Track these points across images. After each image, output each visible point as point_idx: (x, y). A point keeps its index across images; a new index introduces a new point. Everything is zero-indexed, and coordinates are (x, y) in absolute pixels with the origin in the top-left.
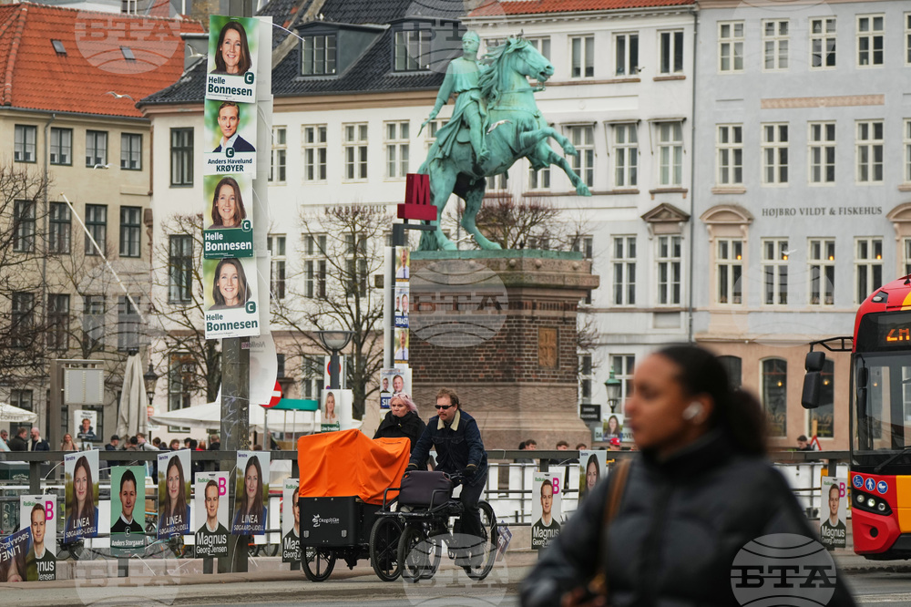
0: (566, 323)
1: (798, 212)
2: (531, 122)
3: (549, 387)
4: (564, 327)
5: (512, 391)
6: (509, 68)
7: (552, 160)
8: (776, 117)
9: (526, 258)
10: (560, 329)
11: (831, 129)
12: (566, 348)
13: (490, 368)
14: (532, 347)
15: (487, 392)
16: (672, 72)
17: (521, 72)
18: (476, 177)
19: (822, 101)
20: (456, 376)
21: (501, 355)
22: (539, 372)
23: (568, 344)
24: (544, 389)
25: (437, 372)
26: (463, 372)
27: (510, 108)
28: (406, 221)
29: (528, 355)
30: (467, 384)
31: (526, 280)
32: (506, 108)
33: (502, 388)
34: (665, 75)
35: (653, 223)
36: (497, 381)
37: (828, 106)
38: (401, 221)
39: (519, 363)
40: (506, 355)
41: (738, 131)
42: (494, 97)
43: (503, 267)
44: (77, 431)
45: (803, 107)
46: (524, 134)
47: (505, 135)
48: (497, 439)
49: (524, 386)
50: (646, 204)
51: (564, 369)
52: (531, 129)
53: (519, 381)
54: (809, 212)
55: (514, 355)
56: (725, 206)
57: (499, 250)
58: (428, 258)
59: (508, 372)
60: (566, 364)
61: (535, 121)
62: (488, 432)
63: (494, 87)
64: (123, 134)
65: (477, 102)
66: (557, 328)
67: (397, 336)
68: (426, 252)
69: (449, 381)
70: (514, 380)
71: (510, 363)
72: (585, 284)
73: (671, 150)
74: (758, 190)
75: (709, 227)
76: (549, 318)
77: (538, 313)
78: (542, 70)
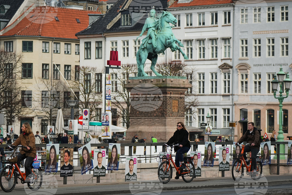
0: (181, 99)
1: (264, 65)
2: (170, 37)
3: (176, 118)
4: (180, 100)
5: (164, 119)
6: (164, 20)
7: (177, 48)
8: (257, 37)
9: (168, 78)
10: (179, 100)
11: (273, 40)
12: (181, 106)
13: (158, 112)
14: (170, 106)
15: (157, 120)
16: (227, 23)
17: (167, 21)
18: (154, 54)
19: (271, 32)
20: (147, 115)
21: (161, 108)
22: (173, 114)
23: (182, 105)
24: (174, 119)
25: (142, 114)
26: (150, 114)
27: (164, 33)
28: (110, 66)
29: (169, 108)
30: (151, 117)
31: (168, 85)
32: (163, 32)
33: (161, 119)
34: (225, 24)
35: (222, 69)
36: (159, 116)
37: (272, 33)
38: (108, 66)
39: (166, 111)
40: (162, 108)
41: (246, 41)
42: (159, 29)
43: (161, 81)
44: (48, 132)
45: (265, 33)
46: (168, 41)
47: (162, 41)
48: (159, 134)
49: (168, 118)
50: (220, 63)
51: (181, 113)
52: (170, 39)
53: (166, 116)
54: (267, 65)
55: (165, 108)
56: (242, 64)
57: (161, 76)
58: (139, 79)
59: (163, 114)
60: (181, 111)
61: (172, 36)
62: (157, 132)
63: (159, 26)
64: (76, 44)
65: (154, 31)
66: (178, 100)
67: (106, 102)
68: (139, 77)
69: (146, 116)
70: (165, 116)
71: (163, 111)
72: (187, 87)
73: (227, 47)
74: (252, 58)
75: (238, 70)
76: (176, 97)
77: (172, 95)
78: (174, 21)
